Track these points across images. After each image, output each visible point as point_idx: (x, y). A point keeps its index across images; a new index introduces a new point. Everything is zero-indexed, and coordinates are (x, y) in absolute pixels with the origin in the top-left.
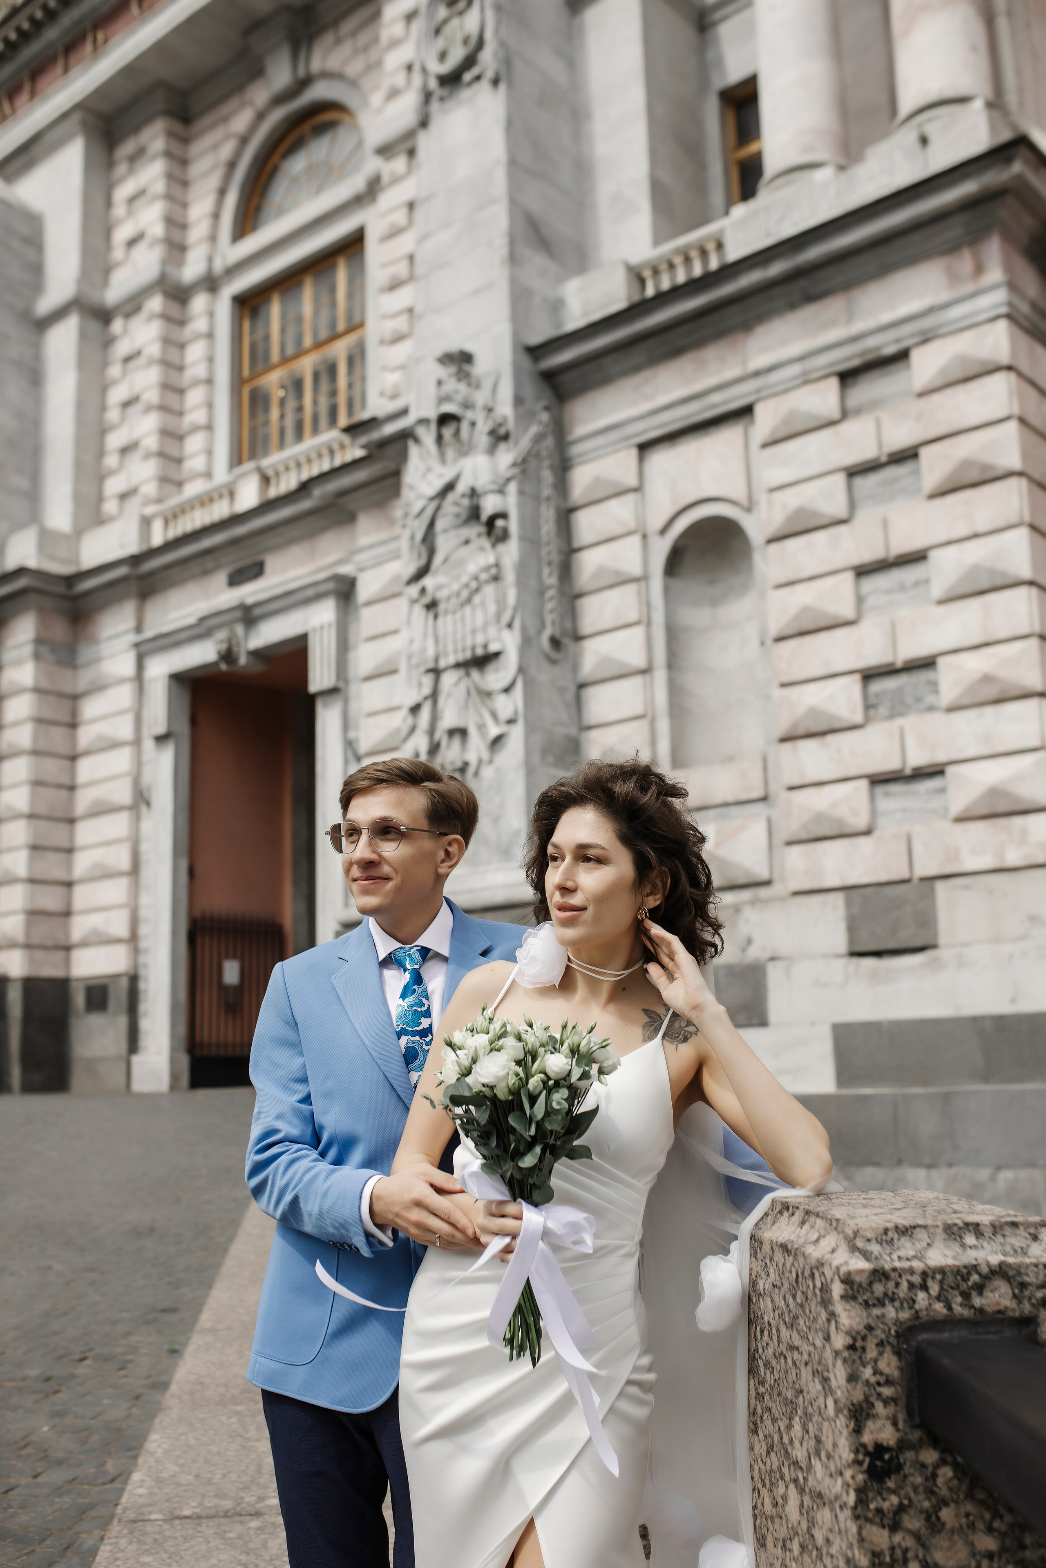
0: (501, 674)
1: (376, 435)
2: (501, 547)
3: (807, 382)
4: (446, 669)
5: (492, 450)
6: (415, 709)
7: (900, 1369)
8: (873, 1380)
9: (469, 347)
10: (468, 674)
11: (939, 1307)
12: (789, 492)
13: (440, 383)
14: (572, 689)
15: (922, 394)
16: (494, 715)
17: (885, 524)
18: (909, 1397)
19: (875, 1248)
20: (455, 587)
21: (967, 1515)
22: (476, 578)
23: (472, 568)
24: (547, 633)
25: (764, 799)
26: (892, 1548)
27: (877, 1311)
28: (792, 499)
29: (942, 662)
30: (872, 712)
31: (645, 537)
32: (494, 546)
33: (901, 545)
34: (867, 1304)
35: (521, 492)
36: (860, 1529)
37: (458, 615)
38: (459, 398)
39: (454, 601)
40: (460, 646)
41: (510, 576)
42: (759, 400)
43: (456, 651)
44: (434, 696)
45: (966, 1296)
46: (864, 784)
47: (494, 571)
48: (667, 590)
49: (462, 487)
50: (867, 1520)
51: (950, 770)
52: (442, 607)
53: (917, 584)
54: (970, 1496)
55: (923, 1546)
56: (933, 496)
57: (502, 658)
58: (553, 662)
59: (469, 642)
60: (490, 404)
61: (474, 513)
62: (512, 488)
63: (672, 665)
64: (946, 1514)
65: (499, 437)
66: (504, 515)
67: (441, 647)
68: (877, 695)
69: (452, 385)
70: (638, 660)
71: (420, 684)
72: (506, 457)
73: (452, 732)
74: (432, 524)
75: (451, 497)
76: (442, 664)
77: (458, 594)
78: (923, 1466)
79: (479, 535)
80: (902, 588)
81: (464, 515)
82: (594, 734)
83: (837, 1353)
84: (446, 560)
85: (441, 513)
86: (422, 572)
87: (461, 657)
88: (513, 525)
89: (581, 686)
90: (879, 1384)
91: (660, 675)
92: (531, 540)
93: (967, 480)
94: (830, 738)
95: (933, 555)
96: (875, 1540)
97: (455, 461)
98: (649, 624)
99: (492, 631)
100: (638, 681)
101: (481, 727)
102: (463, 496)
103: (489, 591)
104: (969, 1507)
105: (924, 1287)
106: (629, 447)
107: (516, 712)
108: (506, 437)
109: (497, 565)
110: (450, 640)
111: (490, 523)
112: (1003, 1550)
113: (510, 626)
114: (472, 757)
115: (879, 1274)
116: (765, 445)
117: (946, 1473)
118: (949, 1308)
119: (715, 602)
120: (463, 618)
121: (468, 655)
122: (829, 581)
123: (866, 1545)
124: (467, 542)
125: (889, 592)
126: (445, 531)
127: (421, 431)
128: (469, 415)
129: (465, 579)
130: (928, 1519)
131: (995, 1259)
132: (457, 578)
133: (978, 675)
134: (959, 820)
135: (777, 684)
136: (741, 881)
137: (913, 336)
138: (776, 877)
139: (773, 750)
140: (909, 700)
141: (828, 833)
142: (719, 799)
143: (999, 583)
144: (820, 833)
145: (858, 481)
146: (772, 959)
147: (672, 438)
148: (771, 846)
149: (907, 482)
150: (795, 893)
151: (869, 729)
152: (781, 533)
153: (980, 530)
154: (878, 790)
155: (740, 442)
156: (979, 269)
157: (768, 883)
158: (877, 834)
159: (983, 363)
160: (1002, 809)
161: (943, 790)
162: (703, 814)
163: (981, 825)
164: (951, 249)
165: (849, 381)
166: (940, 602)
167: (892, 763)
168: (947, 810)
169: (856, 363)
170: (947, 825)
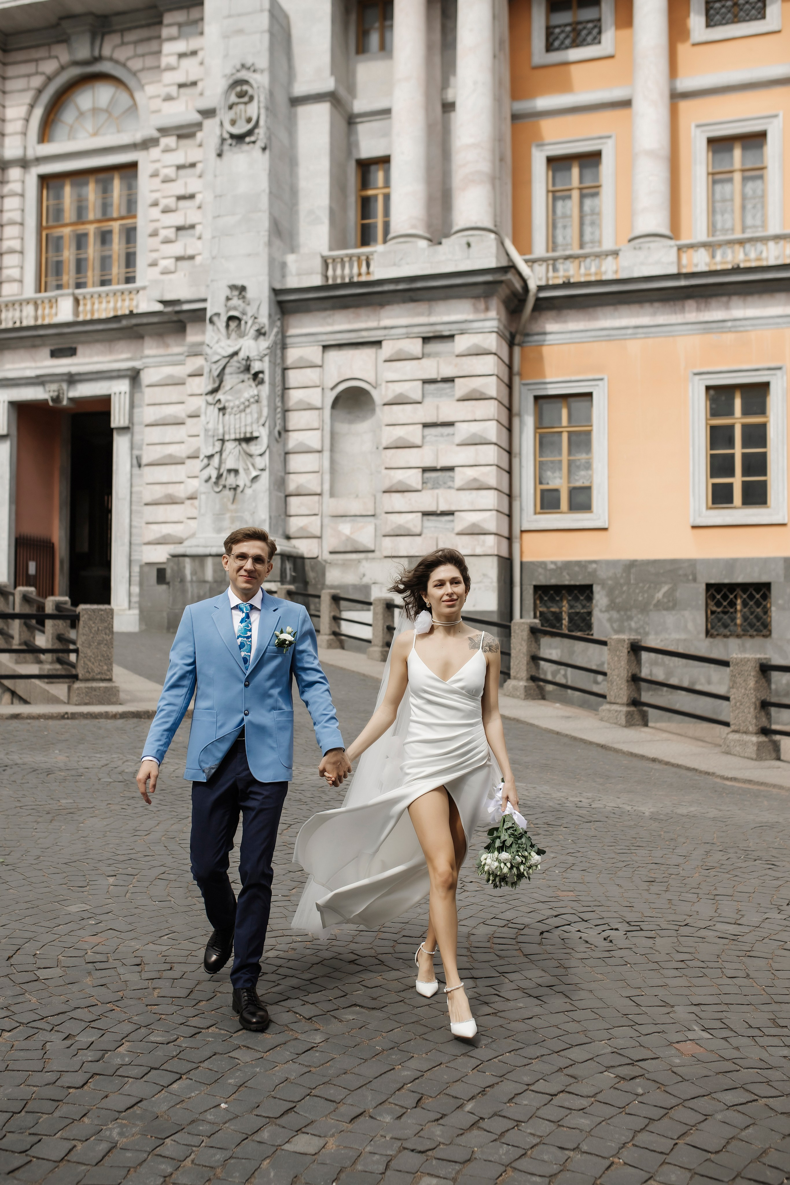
0: (258, 447)
1: (177, 308)
2: (260, 387)
3: (408, 337)
4: (228, 441)
5: (256, 338)
6: (210, 457)
9: (245, 284)
10: (240, 444)
12: (396, 384)
13: (228, 299)
14: (283, 454)
15: (457, 356)
16: (253, 465)
17: (438, 408)
20: (237, 403)
22: (248, 400)
23: (246, 395)
24: (278, 428)
25: (373, 516)
28: (399, 388)
29: (456, 469)
30: (425, 485)
31: (323, 389)
32: (257, 386)
33: (444, 418)
35: (270, 361)
37: (238, 416)
38: (241, 309)
39: (235, 409)
40: (238, 431)
41: (264, 402)
42: (384, 340)
43: (235, 433)
44: (221, 452)
46: (420, 514)
47: (256, 398)
48: (332, 415)
49: (242, 355)
51: (456, 514)
52: (228, 411)
53: (448, 435)
56: (458, 400)
57: (259, 439)
58: (277, 441)
59: (243, 430)
60: (256, 316)
61: (248, 369)
62: (267, 359)
63: (332, 450)
65: (260, 333)
66: (262, 372)
67: (226, 429)
68: (427, 478)
69: (235, 302)
70: (317, 446)
71: (214, 445)
72: (264, 344)
73: (229, 471)
74: (224, 368)
75: (235, 358)
76: (227, 437)
77: (238, 407)
79: (249, 379)
80: (442, 435)
81: (242, 369)
82: (291, 476)
84: (231, 388)
85: (229, 364)
86: (215, 391)
87: (238, 436)
88: (266, 377)
89: (287, 453)
91: (327, 454)
92: (273, 385)
93: (474, 397)
94: (406, 494)
95: (457, 424)
97: (236, 339)
98: (323, 430)
99: (255, 427)
100: (317, 455)
101: (247, 470)
102: (243, 359)
103: (254, 407)
106: (319, 345)
107: (266, 466)
108: (264, 334)
109: (258, 395)
110: (232, 427)
111: (256, 375)
113: (263, 425)
114: (241, 483)
116: (385, 361)
119: (351, 422)
120: (240, 418)
121: (242, 436)
122: (411, 428)
124: (243, 381)
125: (436, 436)
126: (231, 374)
127: (215, 319)
128: (244, 318)
129: (242, 400)
132: (238, 398)
133: (472, 478)
134: (458, 534)
135: (383, 467)
136: (361, 549)
137: (457, 330)
138: (377, 549)
139: (379, 495)
140: (441, 483)
141: (403, 533)
142: (352, 513)
143: (483, 442)
144: (399, 533)
145: (427, 386)
146: (374, 583)
147: (340, 346)
148: (376, 536)
149: (448, 391)
150: (386, 557)
151: (424, 493)
152: (391, 402)
153: (477, 418)
154: (425, 518)
155: (374, 356)
156: (487, 309)
157: (373, 551)
158: (423, 536)
159: (485, 349)
160: (476, 532)
161: (453, 521)
162: (344, 518)
163: (467, 537)
164: (477, 297)
165: (426, 341)
166: (458, 445)
167: (432, 508)
168: (453, 529)
169: (431, 335)
170: (453, 535)
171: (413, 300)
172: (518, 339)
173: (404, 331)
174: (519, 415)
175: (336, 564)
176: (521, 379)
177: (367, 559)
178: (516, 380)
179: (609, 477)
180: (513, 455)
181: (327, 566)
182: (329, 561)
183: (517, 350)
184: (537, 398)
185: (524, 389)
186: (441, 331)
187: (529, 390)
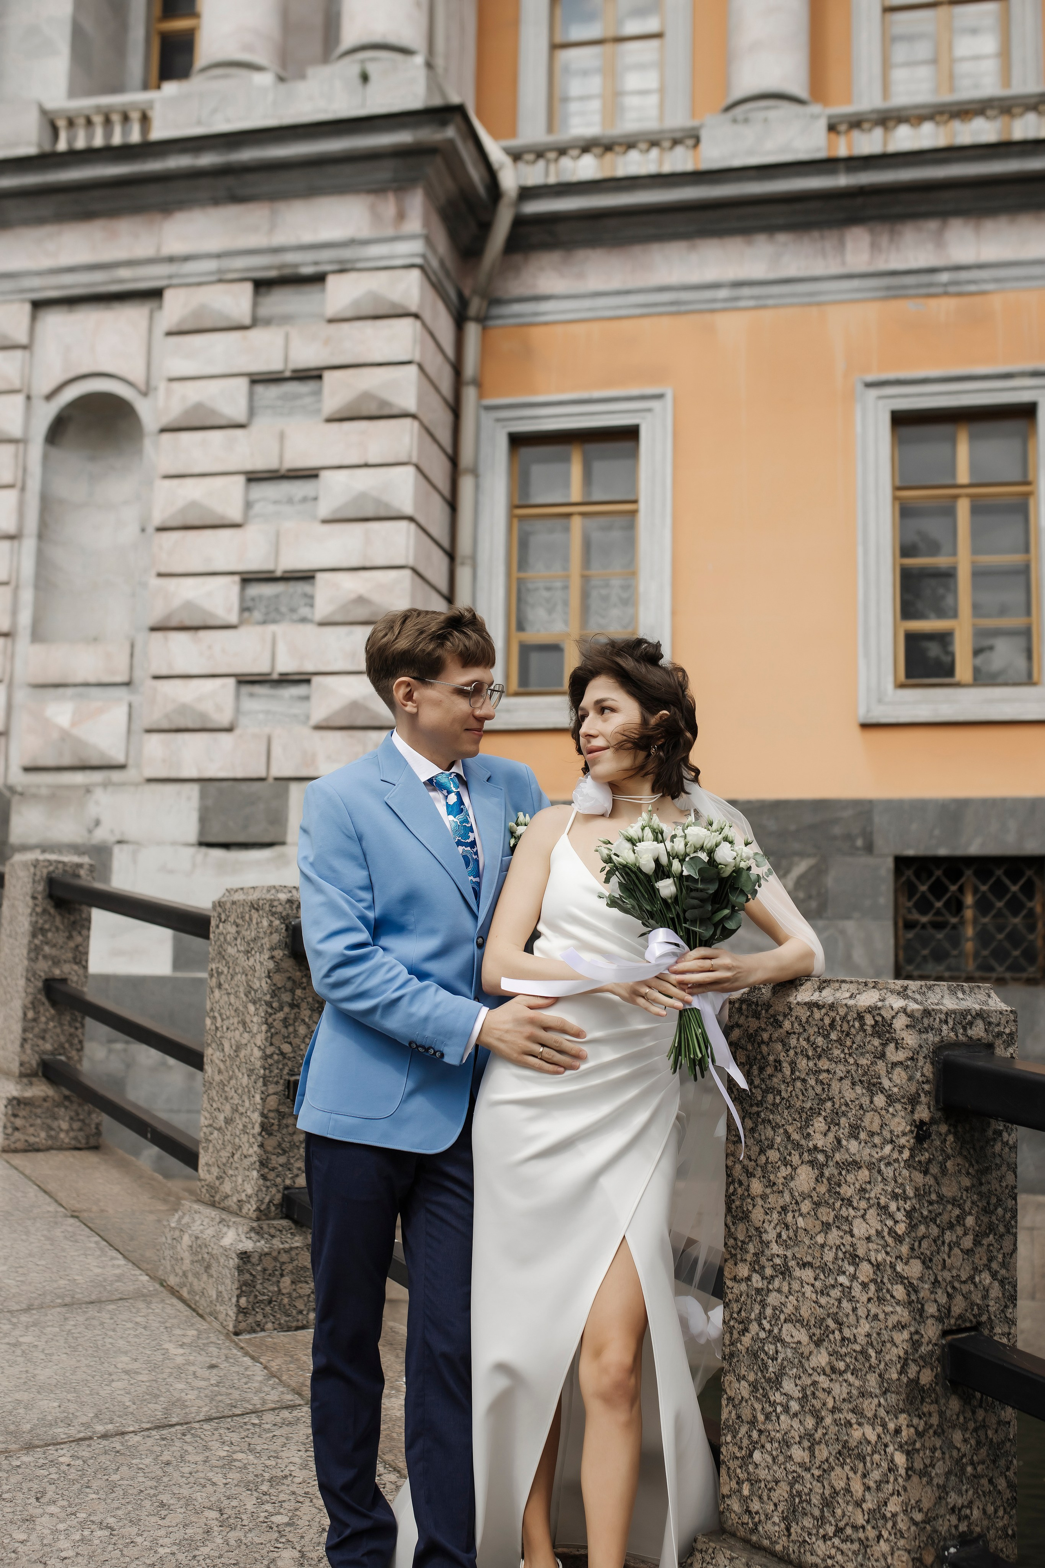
3: (221, 281)
7: (933, 1073)
8: (920, 1080)
11: (952, 1034)
12: (189, 384)
15: (331, 321)
17: (282, 437)
18: (937, 1091)
19: (918, 997)
21: (958, 1165)
25: (128, 684)
26: (924, 1185)
27: (924, 1036)
28: (193, 393)
29: (320, 576)
30: (246, 614)
31: (29, 398)
33: (294, 460)
34: (920, 1032)
36: (910, 1173)
42: (169, 286)
45: (965, 1029)
46: (231, 682)
48: (45, 458)
50: (914, 1168)
51: (316, 680)
53: (304, 500)
54: (960, 1153)
55: (938, 1184)
56: (330, 420)
63: (42, 536)
64: (949, 1164)
68: (253, 599)
70: (7, 525)
78: (941, 1134)
80: (290, 501)
83: (894, 1065)
90: (923, 1083)
91: (29, 545)
93: (365, 413)
94: (202, 634)
95: (324, 474)
96: (917, 1180)
98: (23, 489)
104: (959, 1160)
105: (946, 1022)
106: (23, 301)
112: (973, 1186)
115: (927, 1013)
116: (170, 334)
117: (951, 1138)
118: (957, 1036)
122: (219, 481)
123: (913, 1183)
125: (276, 502)
130: (941, 1167)
131: (977, 1007)
133: (353, 596)
134: (318, 728)
135: (153, 572)
136: (95, 762)
137: (331, 262)
138: (131, 762)
139: (142, 637)
140: (284, 609)
141: (191, 725)
142: (79, 679)
143: (383, 513)
144: (182, 724)
145: (260, 389)
146: (119, 842)
147: (71, 302)
148: (129, 731)
149: (308, 400)
150: (150, 780)
151: (243, 631)
152: (176, 425)
153: (372, 461)
154: (246, 689)
155: (144, 324)
156: (401, 216)
157: (122, 767)
158: (237, 732)
159: (394, 305)
160: (359, 722)
161: (307, 698)
162: (61, 691)
163: (338, 734)
164: (378, 190)
165: (263, 290)
166: (325, 521)
167: (261, 666)
168: (308, 717)
169: (273, 274)
170: (307, 731)
171: (236, 198)
172: (475, 306)
173: (211, 265)
174: (475, 472)
175: (35, 797)
176: (481, 396)
177: (105, 785)
178: (470, 394)
179: (674, 613)
180: (458, 560)
181: (15, 799)
182: (19, 789)
183: (472, 330)
184: (517, 441)
185: (487, 419)
186: (296, 266)
187: (498, 420)
